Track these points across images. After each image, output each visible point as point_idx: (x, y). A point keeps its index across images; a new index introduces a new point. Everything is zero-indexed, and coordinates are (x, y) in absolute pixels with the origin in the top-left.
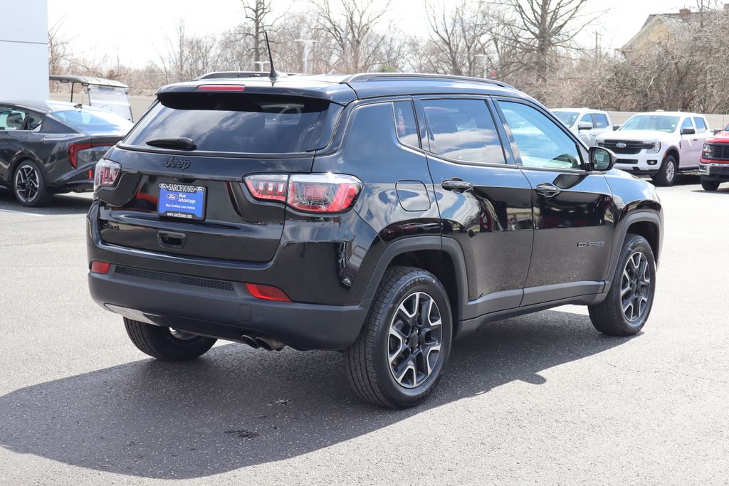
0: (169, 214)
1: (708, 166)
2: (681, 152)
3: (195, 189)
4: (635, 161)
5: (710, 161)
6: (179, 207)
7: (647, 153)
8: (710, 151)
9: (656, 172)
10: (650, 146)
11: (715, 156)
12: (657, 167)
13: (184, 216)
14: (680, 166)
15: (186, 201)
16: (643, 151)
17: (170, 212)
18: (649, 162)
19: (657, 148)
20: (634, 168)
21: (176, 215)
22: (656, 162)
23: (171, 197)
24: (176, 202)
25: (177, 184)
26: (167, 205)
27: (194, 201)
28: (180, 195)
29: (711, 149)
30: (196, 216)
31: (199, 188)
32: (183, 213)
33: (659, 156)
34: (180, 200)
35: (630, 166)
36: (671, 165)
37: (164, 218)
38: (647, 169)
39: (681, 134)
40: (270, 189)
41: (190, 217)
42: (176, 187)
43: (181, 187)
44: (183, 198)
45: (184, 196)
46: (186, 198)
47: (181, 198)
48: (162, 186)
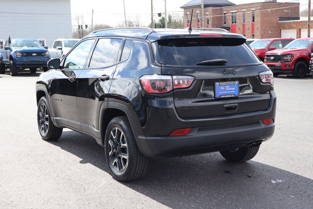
0: (222, 97)
3: (234, 83)
6: (227, 92)
13: (230, 96)
17: (223, 95)
21: (226, 97)
23: (222, 88)
24: (225, 90)
26: (220, 92)
27: (234, 89)
28: (227, 87)
30: (236, 95)
32: (229, 95)
34: (227, 89)
41: (233, 96)
42: (224, 83)
43: (228, 83)
44: (229, 88)
45: (229, 87)
46: (230, 88)
47: (227, 88)
48: (217, 83)
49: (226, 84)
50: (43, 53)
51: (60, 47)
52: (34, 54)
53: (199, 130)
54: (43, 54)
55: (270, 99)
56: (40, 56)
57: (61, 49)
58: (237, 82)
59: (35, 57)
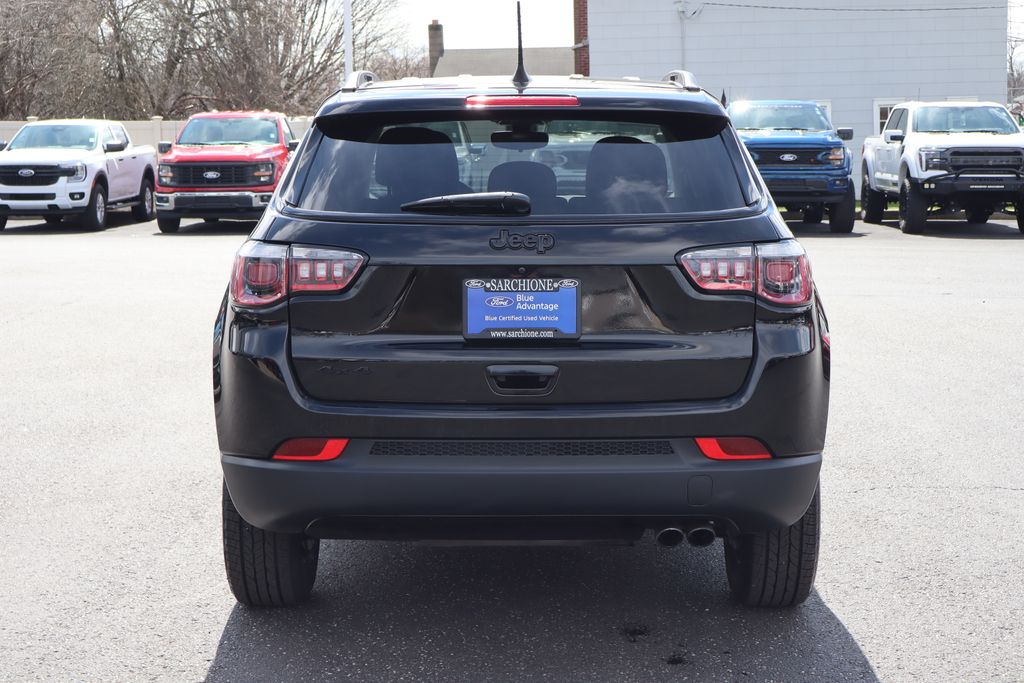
0: (493, 334)
1: (172, 196)
2: (109, 178)
3: (556, 285)
4: (52, 196)
5: (171, 189)
6: (519, 318)
7: (68, 182)
8: (170, 174)
9: (82, 211)
10: (70, 172)
11: (180, 182)
12: (85, 202)
13: (534, 335)
14: (110, 200)
15: (534, 307)
16: (63, 180)
17: (499, 330)
18: (72, 196)
19: (80, 174)
20: (49, 206)
21: (512, 335)
22: (82, 195)
23: (498, 301)
24: (511, 311)
25: (511, 278)
26: (487, 318)
27: (556, 306)
28: (519, 297)
29: (172, 171)
30: (562, 333)
31: (566, 282)
32: (530, 330)
33: (85, 186)
34: (519, 306)
35: (43, 203)
36: (100, 198)
37: (484, 343)
38: (70, 207)
39: (106, 151)
40: (723, 272)
41: (550, 334)
42: (508, 284)
43: (522, 283)
44: (529, 303)
45: (531, 298)
46: (535, 302)
47: (522, 303)
48: (473, 284)
49: (516, 285)
50: (819, 153)
51: (898, 132)
52: (787, 157)
53: (376, 450)
54: (820, 157)
55: (752, 360)
56: (811, 163)
57: (901, 138)
58: (569, 284)
59: (792, 166)
